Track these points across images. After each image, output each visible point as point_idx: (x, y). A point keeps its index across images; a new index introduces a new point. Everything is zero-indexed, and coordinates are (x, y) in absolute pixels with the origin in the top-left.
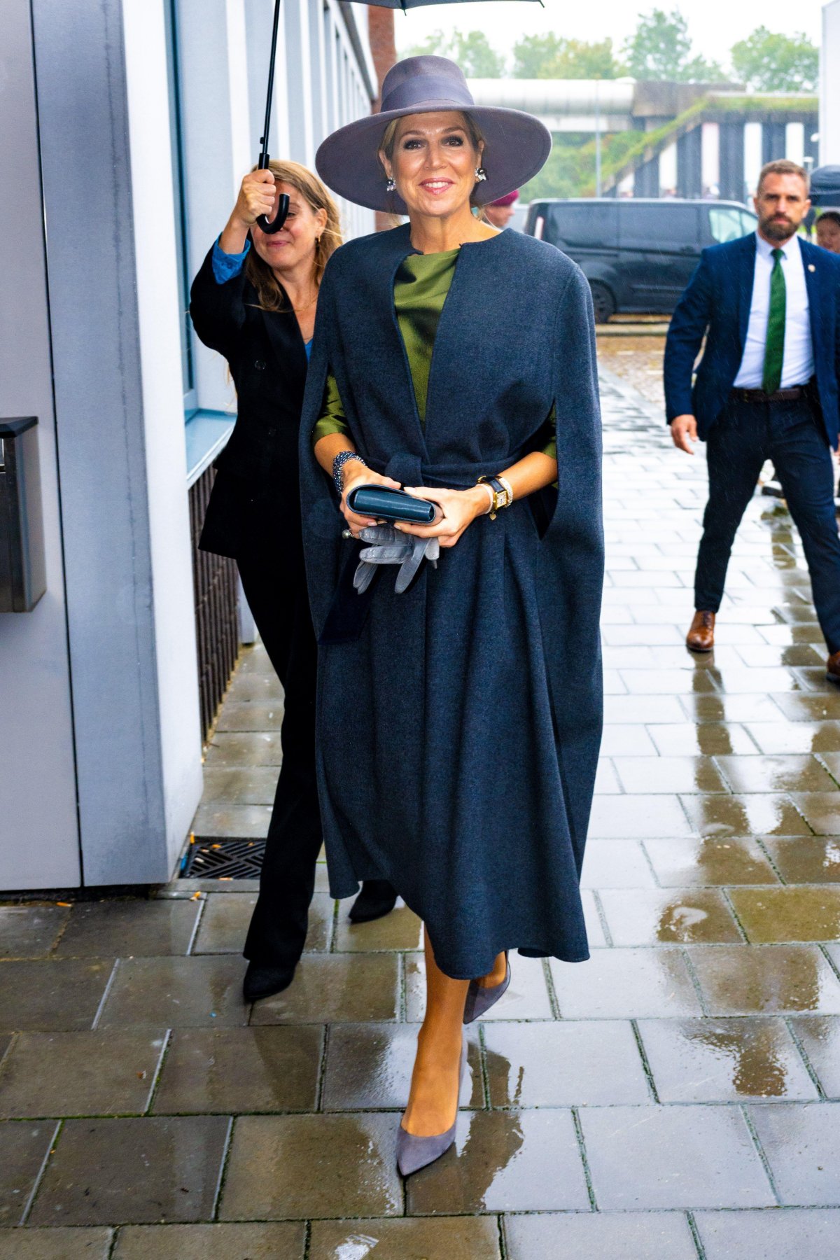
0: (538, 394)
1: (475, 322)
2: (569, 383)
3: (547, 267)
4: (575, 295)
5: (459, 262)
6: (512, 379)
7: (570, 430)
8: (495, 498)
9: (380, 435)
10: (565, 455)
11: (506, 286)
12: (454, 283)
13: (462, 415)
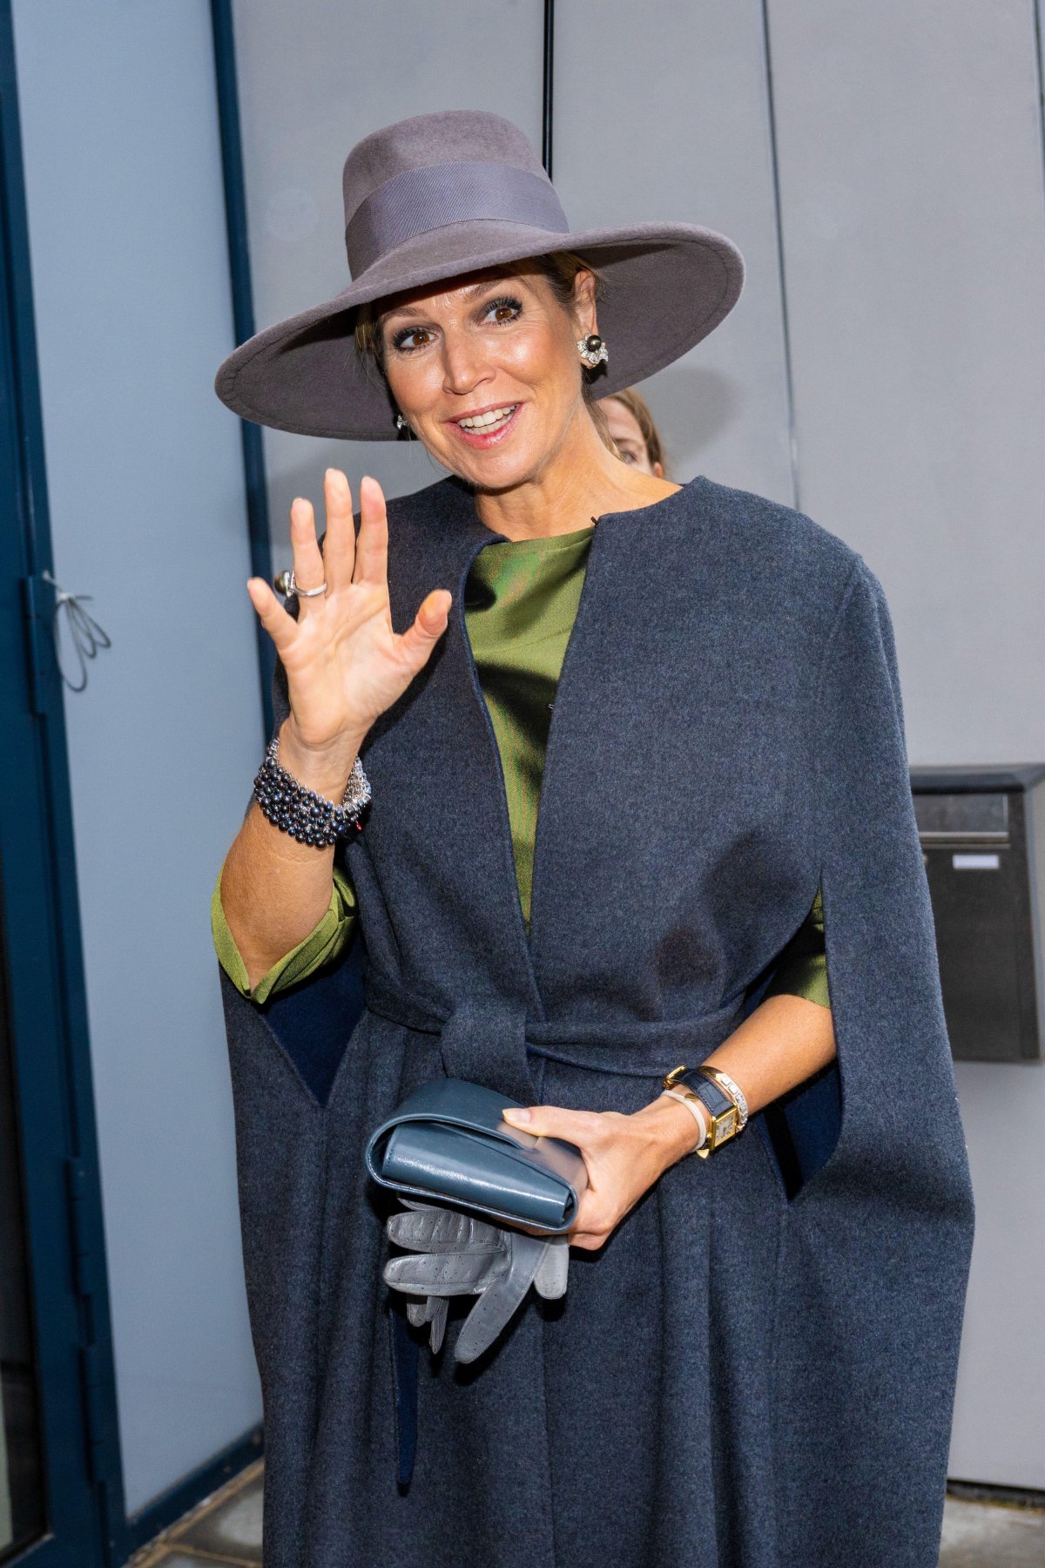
0: (792, 857)
1: (640, 696)
2: (852, 830)
3: (796, 561)
4: (863, 625)
5: (593, 557)
6: (737, 830)
7: (858, 938)
8: (712, 1128)
9: (426, 947)
10: (851, 998)
11: (706, 611)
12: (586, 606)
13: (620, 913)
